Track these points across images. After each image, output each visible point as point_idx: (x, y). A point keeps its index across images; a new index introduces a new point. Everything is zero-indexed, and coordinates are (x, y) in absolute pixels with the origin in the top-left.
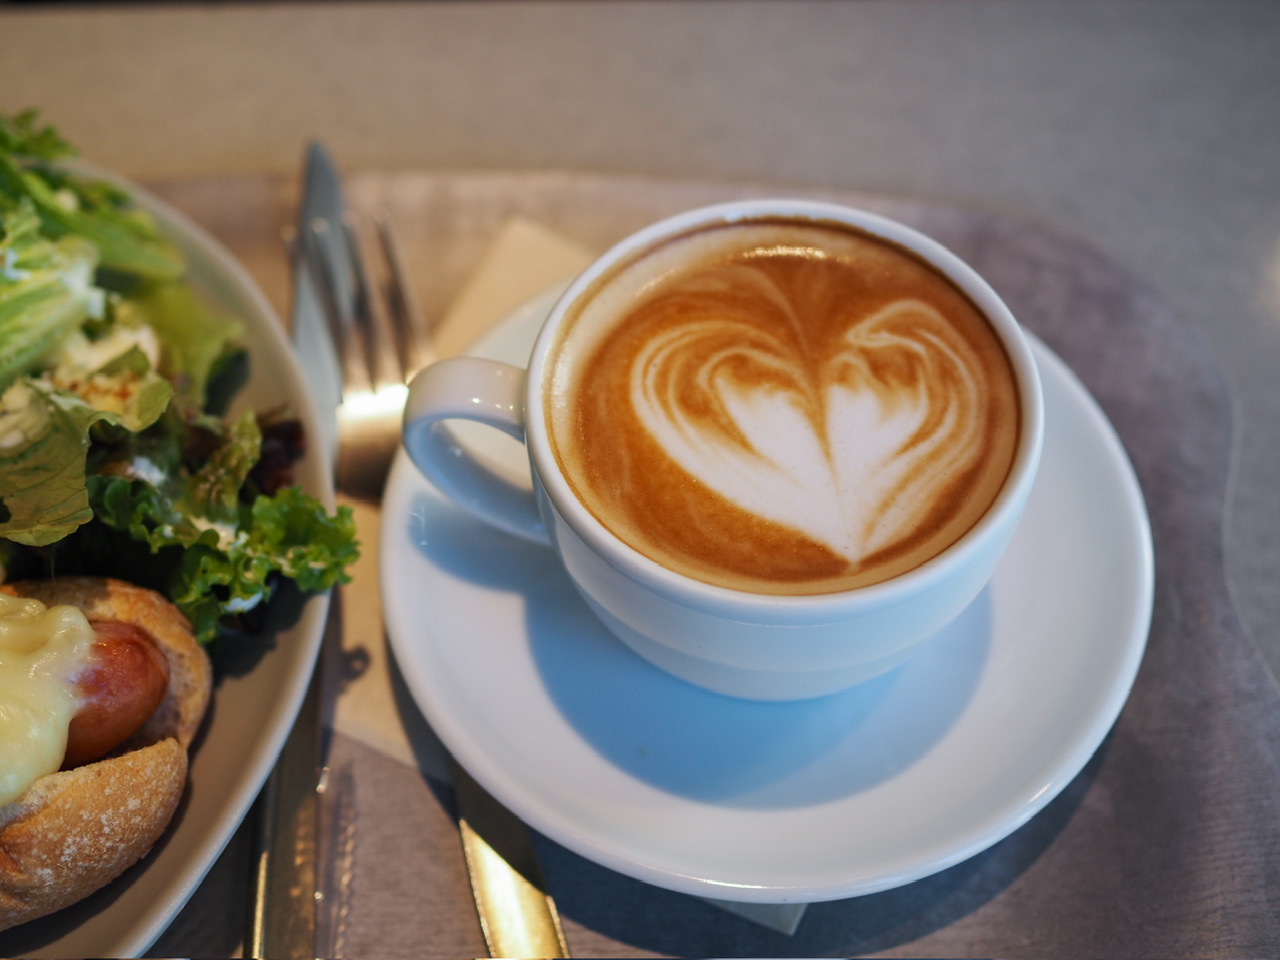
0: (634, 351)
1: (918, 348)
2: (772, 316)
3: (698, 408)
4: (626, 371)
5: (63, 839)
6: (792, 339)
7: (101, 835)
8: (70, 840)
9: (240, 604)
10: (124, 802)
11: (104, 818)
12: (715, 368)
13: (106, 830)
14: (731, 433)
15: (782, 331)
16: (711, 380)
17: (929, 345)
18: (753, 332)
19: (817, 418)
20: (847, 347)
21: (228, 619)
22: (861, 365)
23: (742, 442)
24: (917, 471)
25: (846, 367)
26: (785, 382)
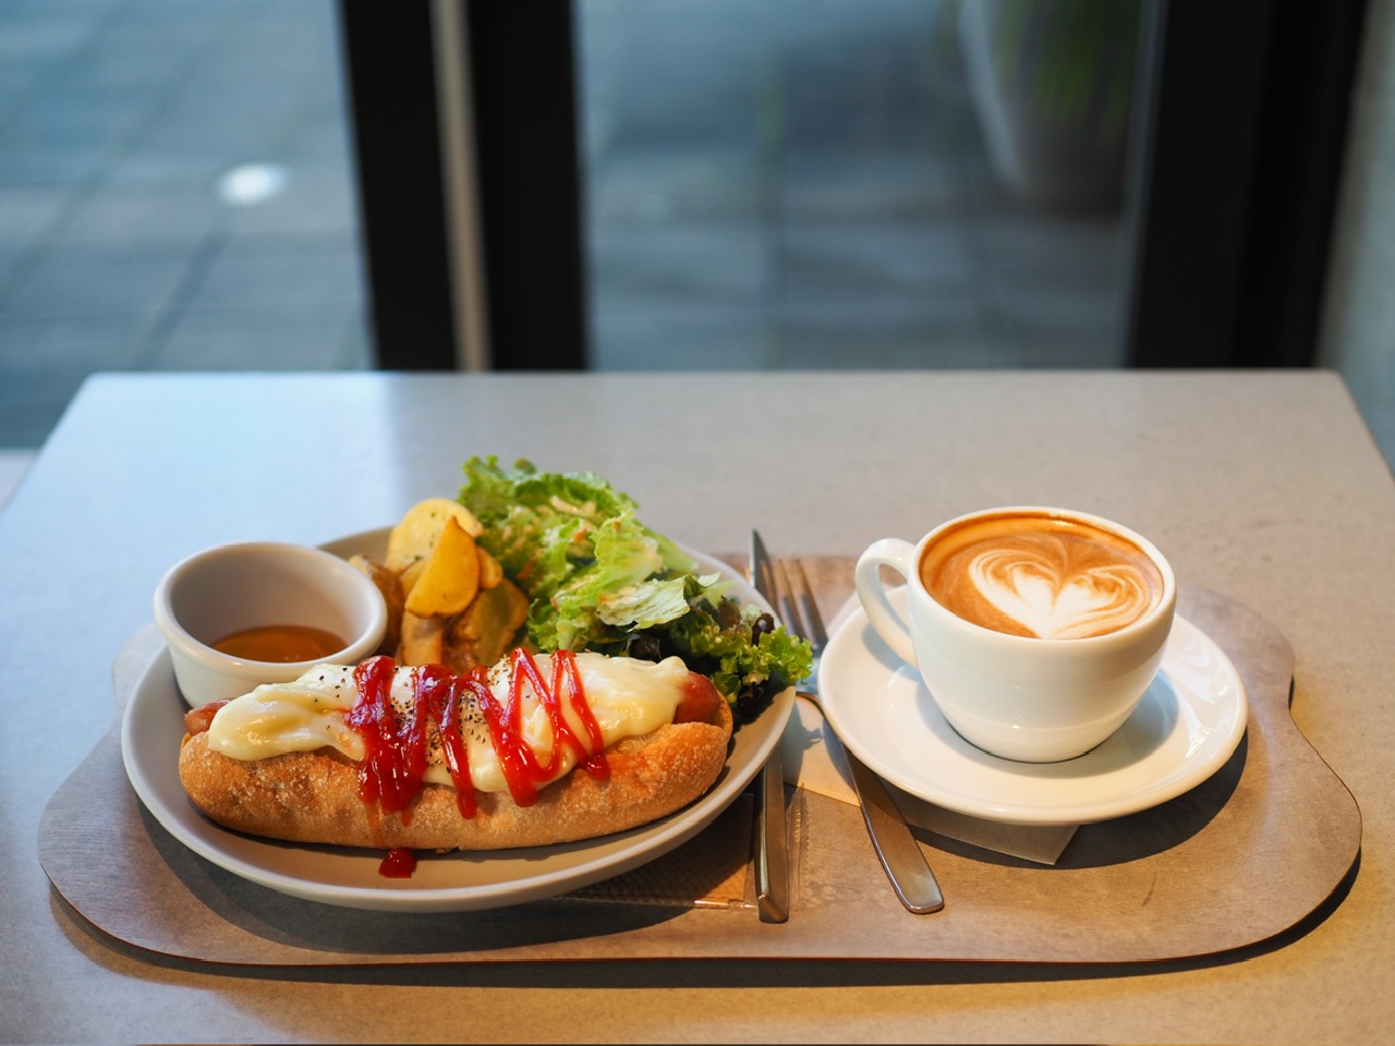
0: (981, 551)
1: (1122, 582)
2: (1056, 556)
3: (999, 575)
4: (973, 557)
5: (675, 756)
6: (1061, 565)
7: (692, 759)
8: (678, 757)
9: (754, 679)
10: (704, 745)
11: (695, 749)
12: (1016, 566)
13: (695, 757)
14: (1011, 587)
15: (1057, 562)
16: (1011, 570)
17: (1128, 582)
18: (1042, 559)
19: (1056, 593)
20: (1086, 574)
21: (745, 688)
22: (1090, 581)
23: (1015, 591)
24: (1095, 620)
25: (1082, 580)
26: (1049, 578)
